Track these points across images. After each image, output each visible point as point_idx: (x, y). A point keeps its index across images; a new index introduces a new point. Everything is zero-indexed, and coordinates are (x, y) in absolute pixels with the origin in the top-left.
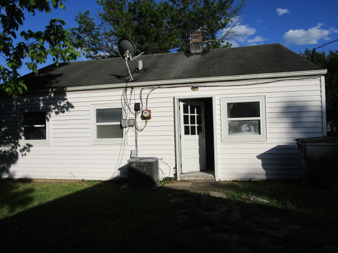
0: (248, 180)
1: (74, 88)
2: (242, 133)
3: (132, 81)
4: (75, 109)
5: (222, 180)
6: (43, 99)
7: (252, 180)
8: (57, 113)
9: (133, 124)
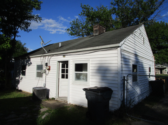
0: (81, 106)
1: (33, 56)
2: (81, 80)
3: (47, 53)
4: (32, 65)
5: (71, 103)
6: (26, 61)
7: (83, 106)
8: (28, 66)
9: (45, 72)
